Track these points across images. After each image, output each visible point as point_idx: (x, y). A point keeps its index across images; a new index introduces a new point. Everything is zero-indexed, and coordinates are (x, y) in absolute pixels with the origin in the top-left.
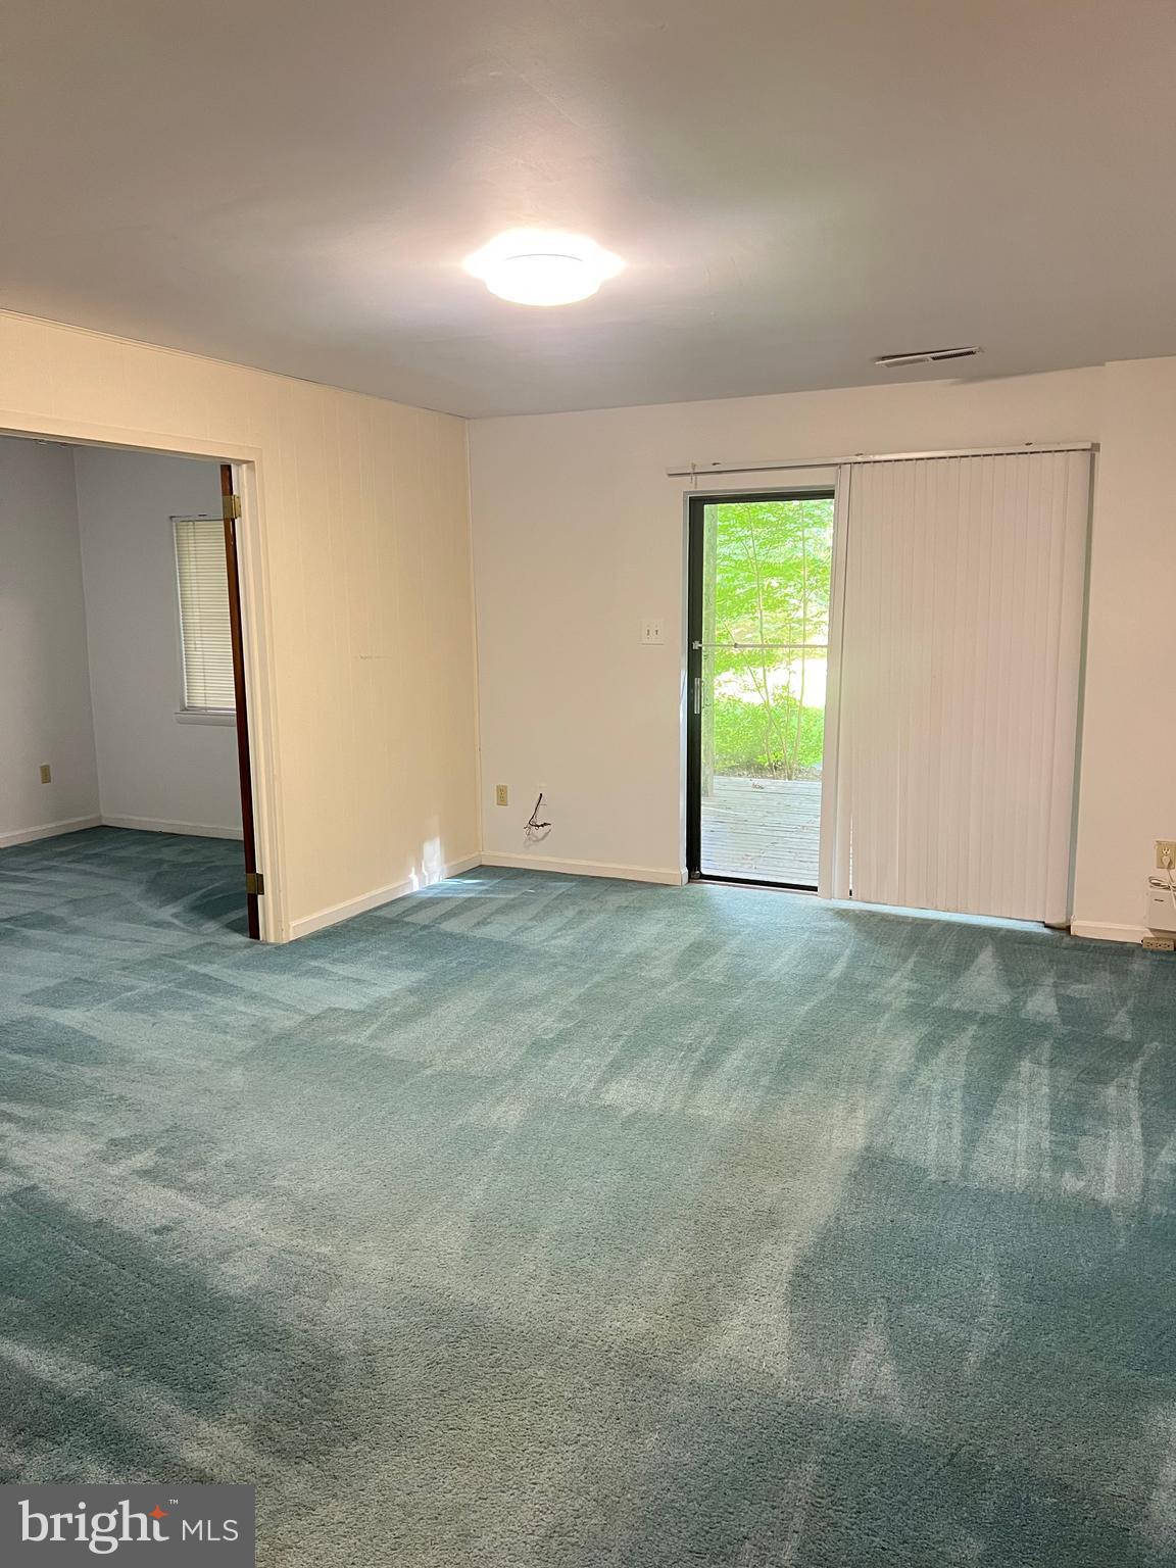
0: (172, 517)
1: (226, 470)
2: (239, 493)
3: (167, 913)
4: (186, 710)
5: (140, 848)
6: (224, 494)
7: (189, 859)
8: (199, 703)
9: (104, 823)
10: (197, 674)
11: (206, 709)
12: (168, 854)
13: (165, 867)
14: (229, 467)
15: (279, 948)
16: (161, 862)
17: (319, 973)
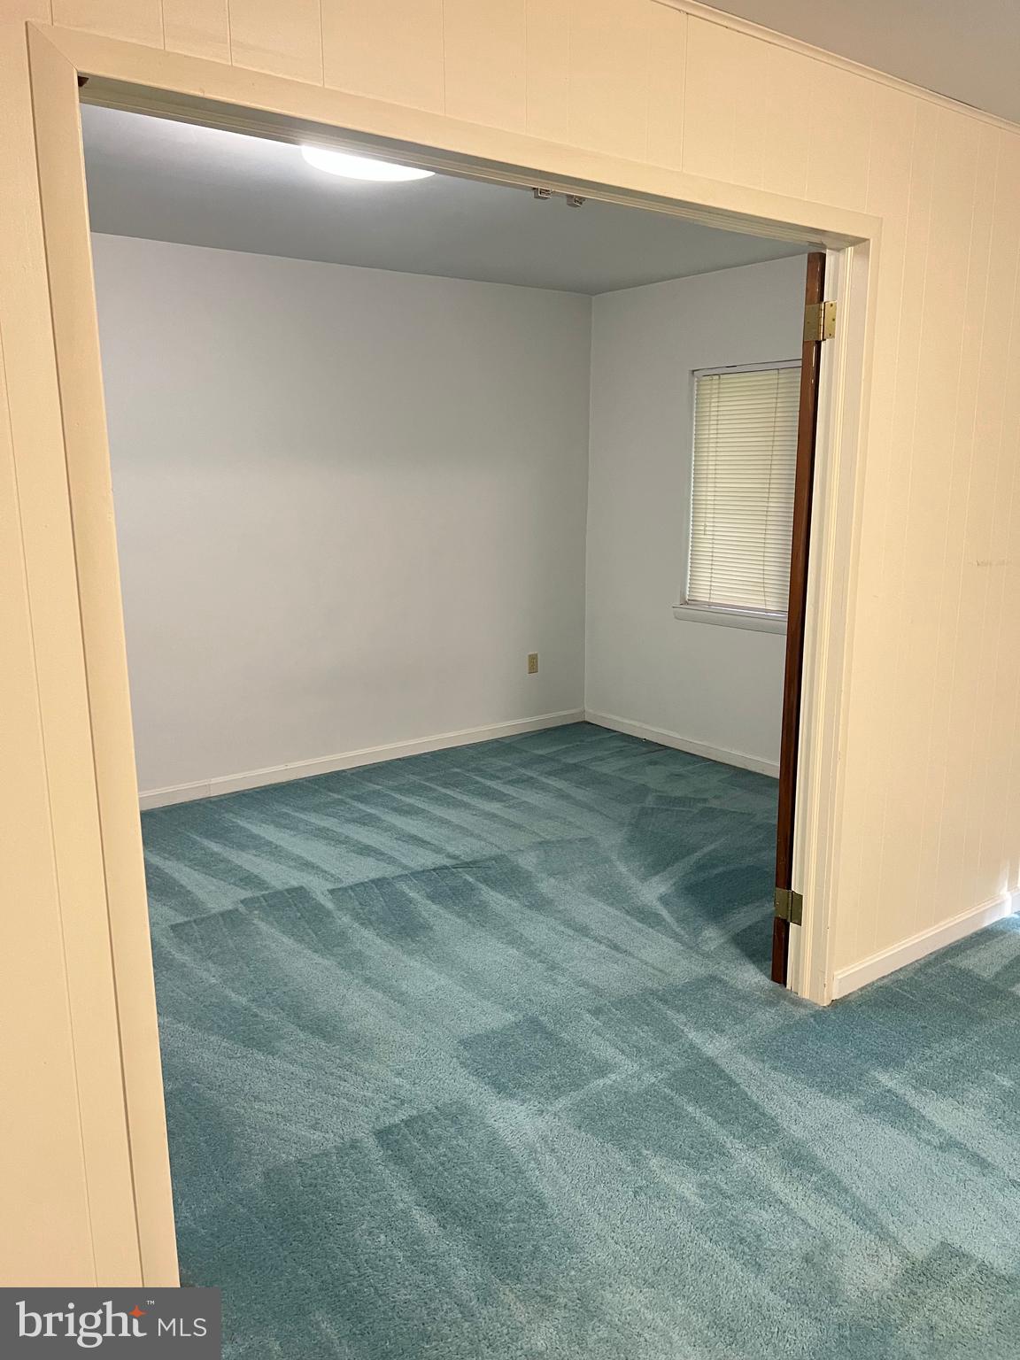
0: (693, 371)
1: (817, 263)
2: (835, 298)
3: (653, 891)
4: (686, 603)
5: (623, 763)
6: (809, 301)
7: (679, 790)
8: (703, 596)
9: (587, 719)
10: (704, 562)
11: (710, 604)
12: (654, 777)
13: (650, 801)
14: (823, 257)
15: (820, 1015)
16: (643, 790)
17: (899, 1113)
